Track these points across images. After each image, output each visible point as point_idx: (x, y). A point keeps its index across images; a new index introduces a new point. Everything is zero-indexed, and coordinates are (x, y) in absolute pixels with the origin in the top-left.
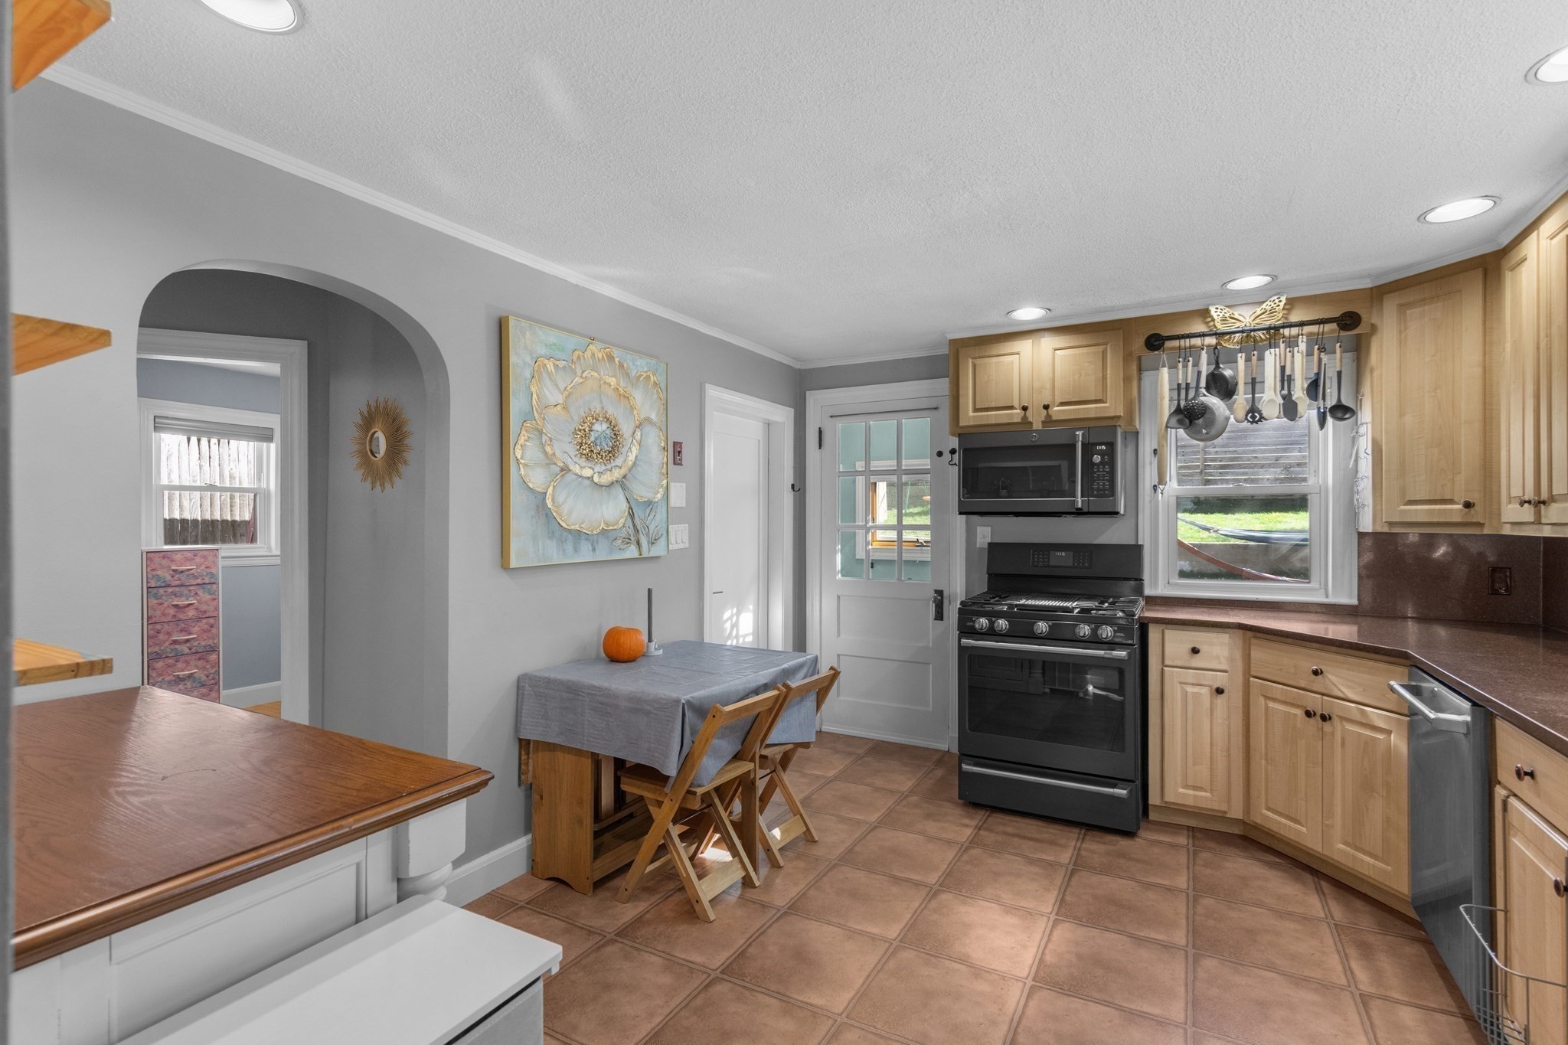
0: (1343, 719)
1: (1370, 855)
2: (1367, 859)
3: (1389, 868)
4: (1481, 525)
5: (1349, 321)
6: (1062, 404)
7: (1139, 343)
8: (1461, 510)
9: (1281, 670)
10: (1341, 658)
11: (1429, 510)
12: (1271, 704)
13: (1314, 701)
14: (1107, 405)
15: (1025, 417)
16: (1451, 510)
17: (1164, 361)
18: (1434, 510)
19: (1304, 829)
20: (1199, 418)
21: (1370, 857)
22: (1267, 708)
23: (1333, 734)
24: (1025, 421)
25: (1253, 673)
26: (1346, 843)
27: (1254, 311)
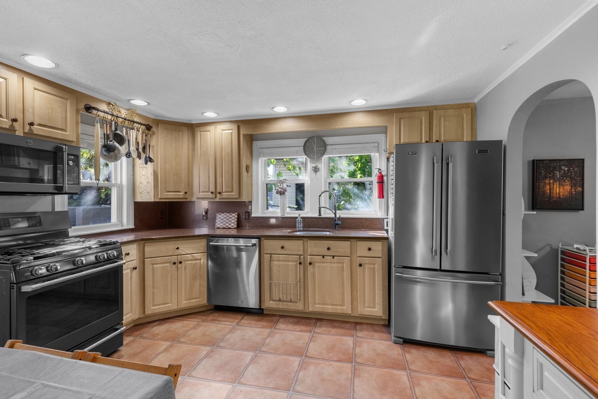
0: (184, 261)
1: (194, 299)
2: (194, 300)
3: (201, 299)
4: (187, 198)
5: (149, 128)
6: (40, 125)
7: (82, 106)
8: (183, 194)
9: (160, 252)
10: (185, 241)
11: (174, 194)
12: (155, 266)
13: (174, 259)
14: (68, 133)
15: (12, 126)
16: (180, 194)
17: (97, 120)
18: (175, 194)
19: (170, 304)
20: (112, 152)
21: (195, 299)
22: (153, 268)
23: (182, 267)
24: (12, 129)
25: (146, 257)
26: (187, 300)
27: (125, 112)
